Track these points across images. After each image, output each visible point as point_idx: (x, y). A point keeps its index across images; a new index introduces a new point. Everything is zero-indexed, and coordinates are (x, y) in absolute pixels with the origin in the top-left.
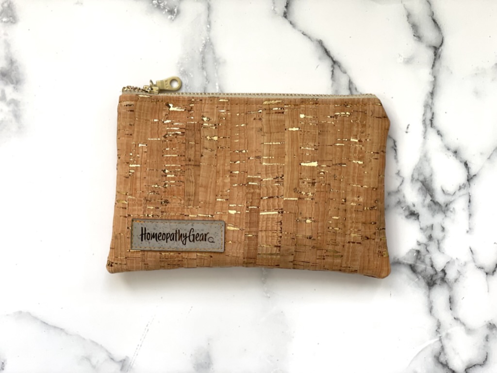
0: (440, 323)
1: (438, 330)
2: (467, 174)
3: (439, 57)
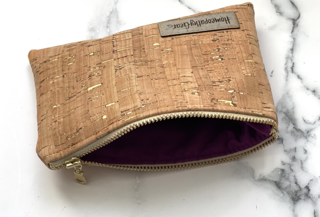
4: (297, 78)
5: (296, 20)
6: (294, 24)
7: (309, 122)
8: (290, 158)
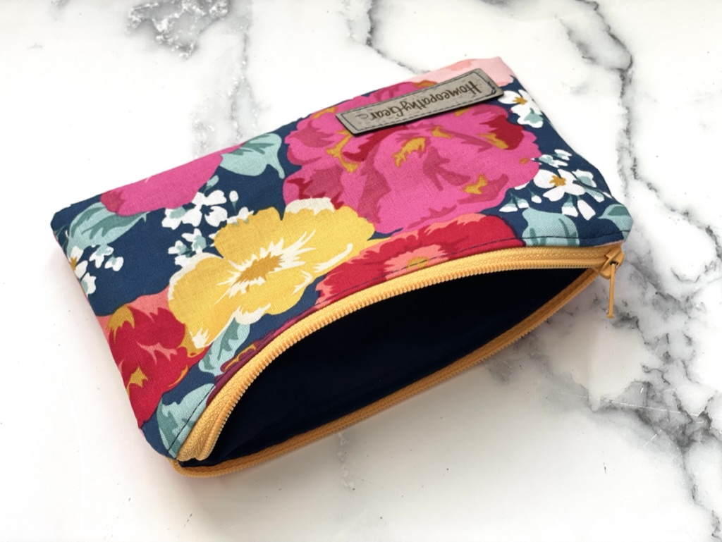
4: (647, 188)
5: (627, 70)
6: (623, 78)
7: (687, 278)
8: (660, 358)
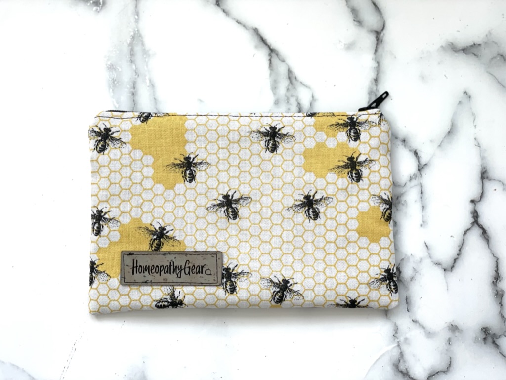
0: (397, 326)
1: (396, 335)
2: (418, 163)
3: (382, 41)
5: (381, 33)
7: (399, 184)
